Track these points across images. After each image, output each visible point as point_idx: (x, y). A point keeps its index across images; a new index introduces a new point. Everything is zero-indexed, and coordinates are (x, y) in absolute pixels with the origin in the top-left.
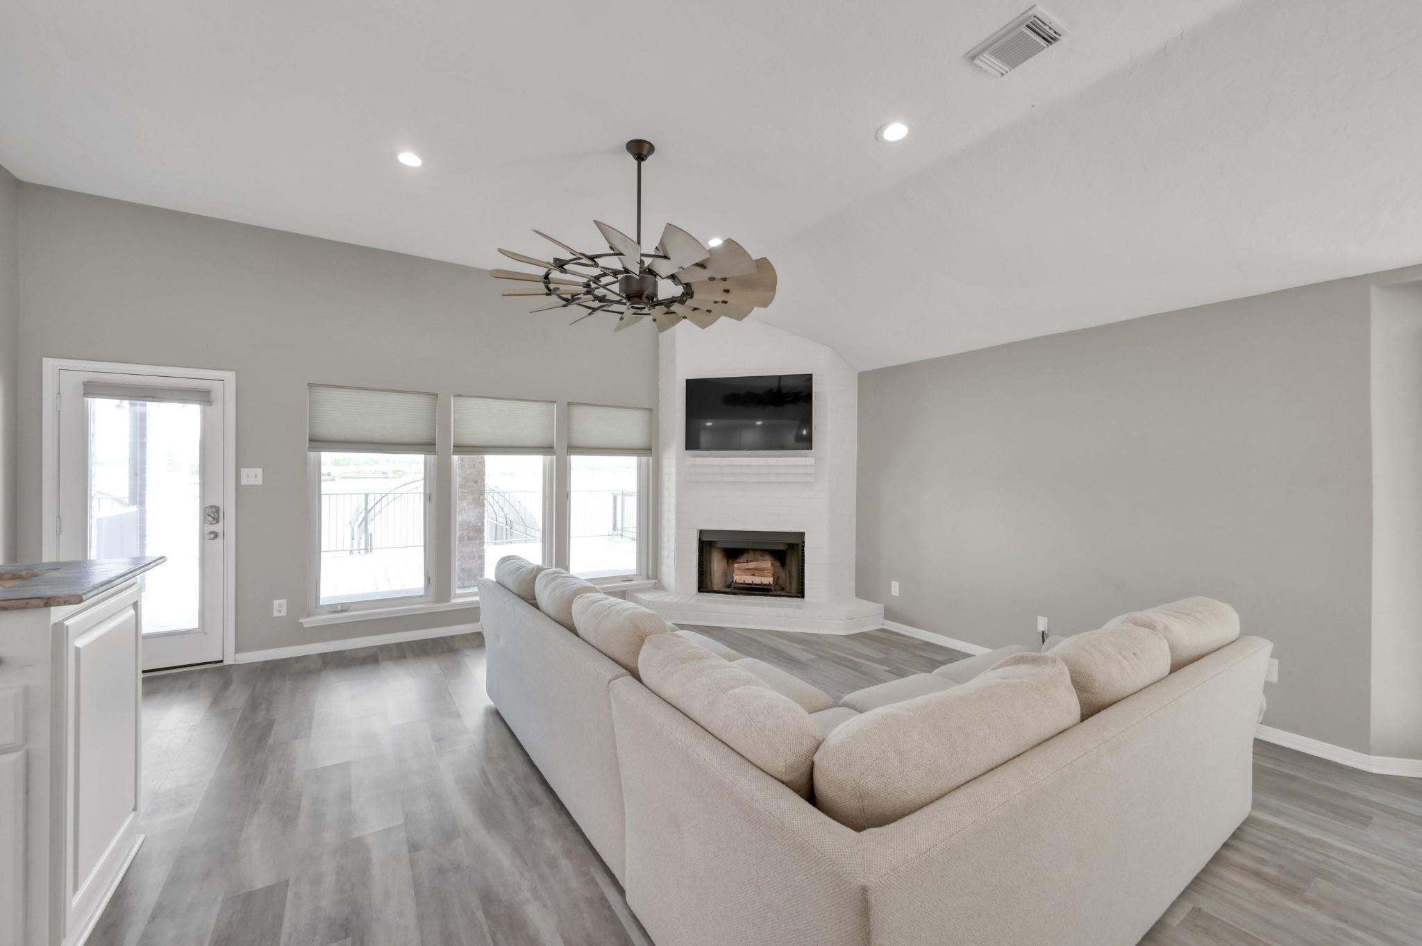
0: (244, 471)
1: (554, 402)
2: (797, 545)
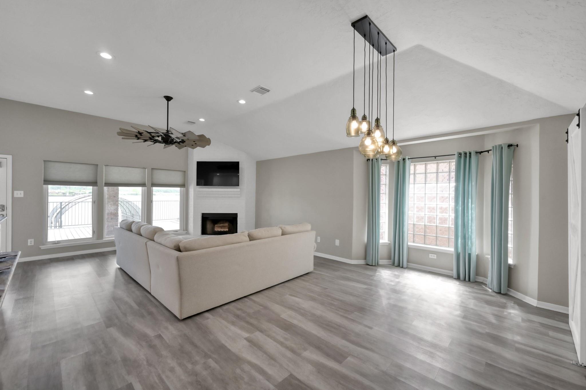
0: (16, 192)
1: (146, 168)
2: (235, 217)
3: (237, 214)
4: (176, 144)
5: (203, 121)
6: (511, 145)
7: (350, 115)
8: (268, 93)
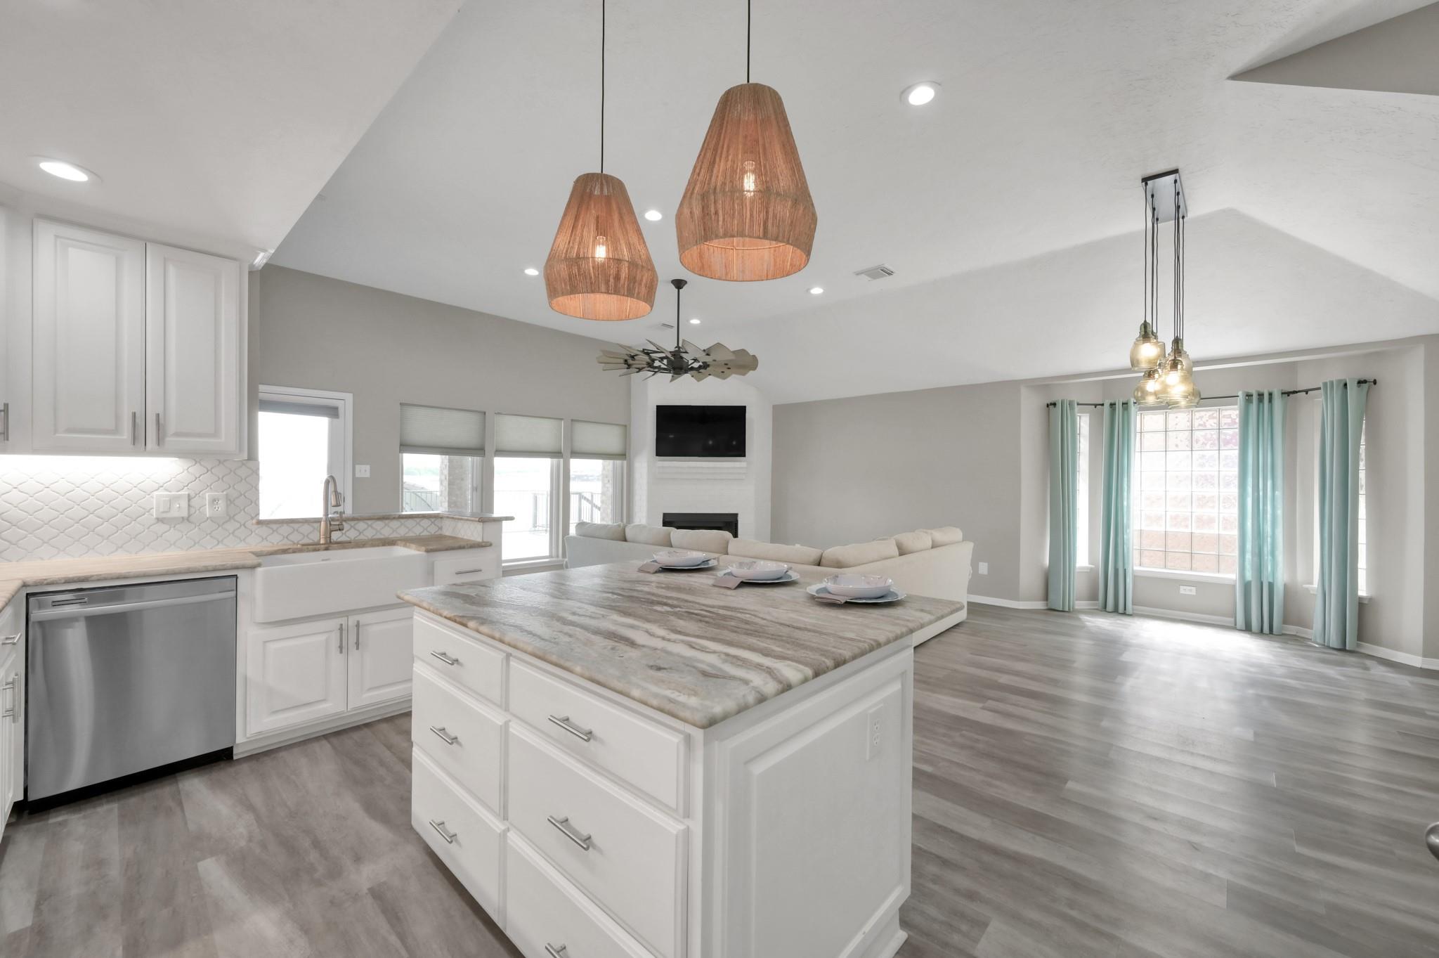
0: (357, 467)
1: (562, 419)
2: (731, 522)
3: (736, 515)
4: (694, 372)
5: (697, 324)
6: (1365, 382)
7: (1139, 334)
8: (889, 277)
